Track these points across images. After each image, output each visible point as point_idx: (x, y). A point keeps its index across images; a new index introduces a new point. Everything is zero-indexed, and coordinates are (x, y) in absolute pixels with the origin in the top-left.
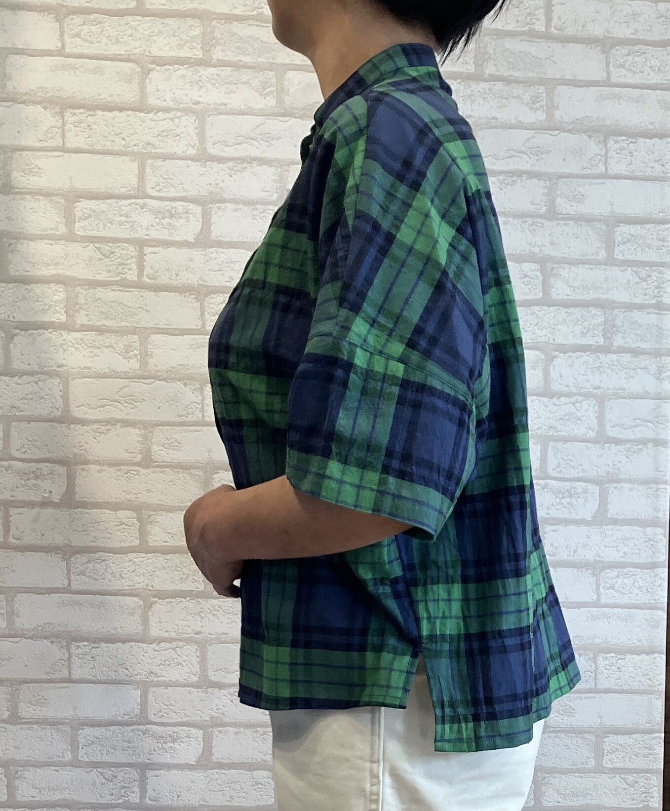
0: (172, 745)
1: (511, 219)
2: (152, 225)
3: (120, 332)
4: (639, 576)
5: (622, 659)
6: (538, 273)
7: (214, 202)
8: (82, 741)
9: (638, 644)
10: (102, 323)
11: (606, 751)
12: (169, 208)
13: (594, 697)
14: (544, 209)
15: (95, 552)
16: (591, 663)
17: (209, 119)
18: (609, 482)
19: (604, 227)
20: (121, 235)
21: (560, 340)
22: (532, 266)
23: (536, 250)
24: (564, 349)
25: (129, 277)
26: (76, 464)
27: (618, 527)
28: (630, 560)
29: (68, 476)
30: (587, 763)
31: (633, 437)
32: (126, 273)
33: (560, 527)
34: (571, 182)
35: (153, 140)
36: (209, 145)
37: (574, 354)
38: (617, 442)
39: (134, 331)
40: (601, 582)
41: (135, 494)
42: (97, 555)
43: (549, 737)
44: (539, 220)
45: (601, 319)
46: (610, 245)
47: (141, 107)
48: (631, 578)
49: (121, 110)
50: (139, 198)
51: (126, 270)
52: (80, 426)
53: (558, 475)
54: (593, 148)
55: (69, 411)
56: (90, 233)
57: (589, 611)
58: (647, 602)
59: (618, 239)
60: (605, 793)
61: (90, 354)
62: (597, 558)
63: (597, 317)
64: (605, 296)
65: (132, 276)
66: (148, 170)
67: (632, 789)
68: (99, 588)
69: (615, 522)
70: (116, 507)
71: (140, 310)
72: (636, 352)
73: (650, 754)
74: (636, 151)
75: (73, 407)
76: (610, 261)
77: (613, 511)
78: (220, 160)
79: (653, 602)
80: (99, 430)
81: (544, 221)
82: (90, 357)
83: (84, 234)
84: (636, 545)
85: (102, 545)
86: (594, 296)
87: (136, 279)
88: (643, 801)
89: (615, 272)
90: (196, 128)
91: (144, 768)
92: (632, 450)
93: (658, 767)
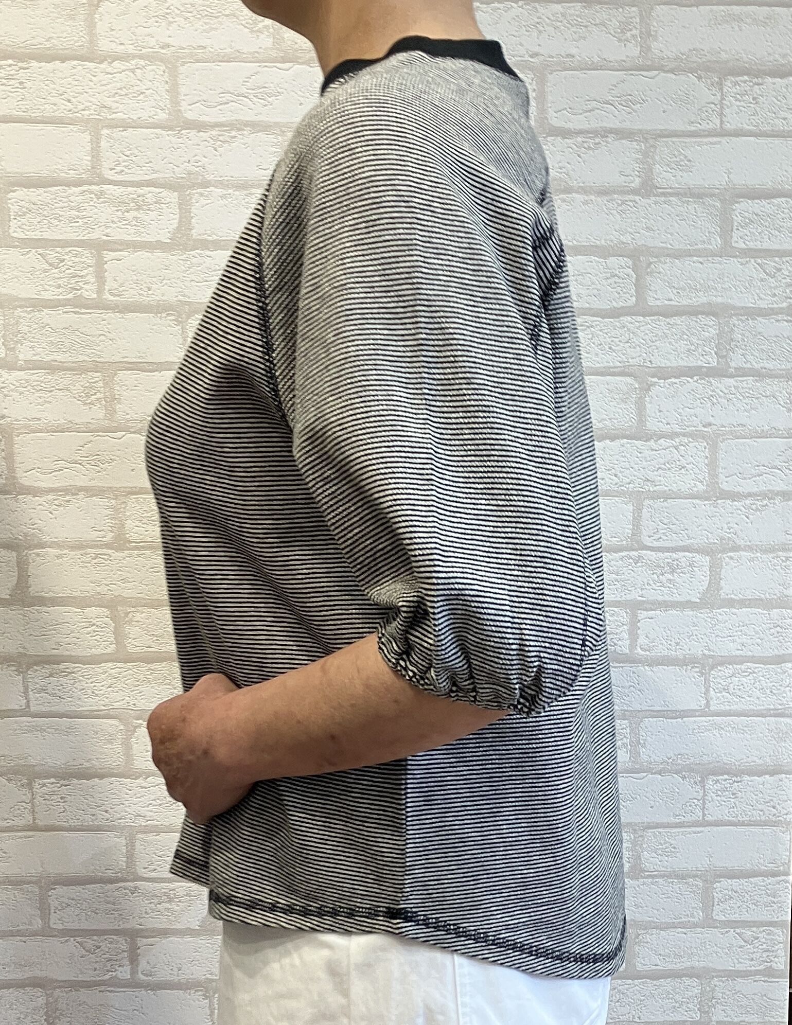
0: (168, 905)
1: (593, 197)
2: (112, 222)
3: (79, 369)
4: (761, 674)
5: (738, 782)
6: (630, 271)
7: (193, 186)
8: (54, 903)
9: (759, 762)
10: (52, 357)
11: (716, 900)
12: (135, 196)
13: (702, 832)
14: (638, 180)
15: (59, 663)
16: (698, 788)
17: (182, 69)
18: (724, 551)
19: (718, 204)
20: (73, 237)
21: (660, 362)
22: (623, 261)
23: (626, 238)
24: (663, 374)
25: (85, 294)
26: (29, 548)
27: (734, 610)
28: (750, 654)
29: (18, 563)
30: (693, 916)
31: (755, 490)
32: (82, 288)
33: (658, 612)
34: (673, 142)
35: (109, 102)
36: (184, 106)
37: (677, 380)
38: (734, 496)
39: (97, 367)
40: (712, 684)
41: (108, 585)
42: (61, 666)
43: (644, 884)
44: (631, 197)
45: (713, 332)
46: (726, 229)
47: (91, 56)
48: (751, 677)
49: (63, 59)
50: (94, 184)
51: (81, 284)
52: (30, 497)
53: (656, 544)
54: (704, 92)
55: (14, 477)
56: (31, 235)
57: (695, 722)
58: (772, 707)
59: (737, 219)
60: (716, 953)
61: (40, 401)
62: (706, 652)
63: (709, 327)
64: (719, 300)
65: (89, 292)
66: (103, 144)
67: (752, 946)
68: (68, 709)
69: (731, 603)
70: (82, 602)
71: (102, 338)
72: (759, 375)
73: (774, 903)
74: (762, 96)
75: (19, 473)
76: (727, 251)
77: (727, 589)
78: (200, 127)
79: (780, 707)
80: (56, 502)
81: (637, 198)
82: (39, 404)
83: (23, 236)
84: (757, 633)
85: (68, 653)
86: (704, 300)
87: (95, 296)
88: (764, 961)
89: (733, 265)
90: (167, 83)
91: (133, 935)
92: (754, 507)
93: (784, 918)
